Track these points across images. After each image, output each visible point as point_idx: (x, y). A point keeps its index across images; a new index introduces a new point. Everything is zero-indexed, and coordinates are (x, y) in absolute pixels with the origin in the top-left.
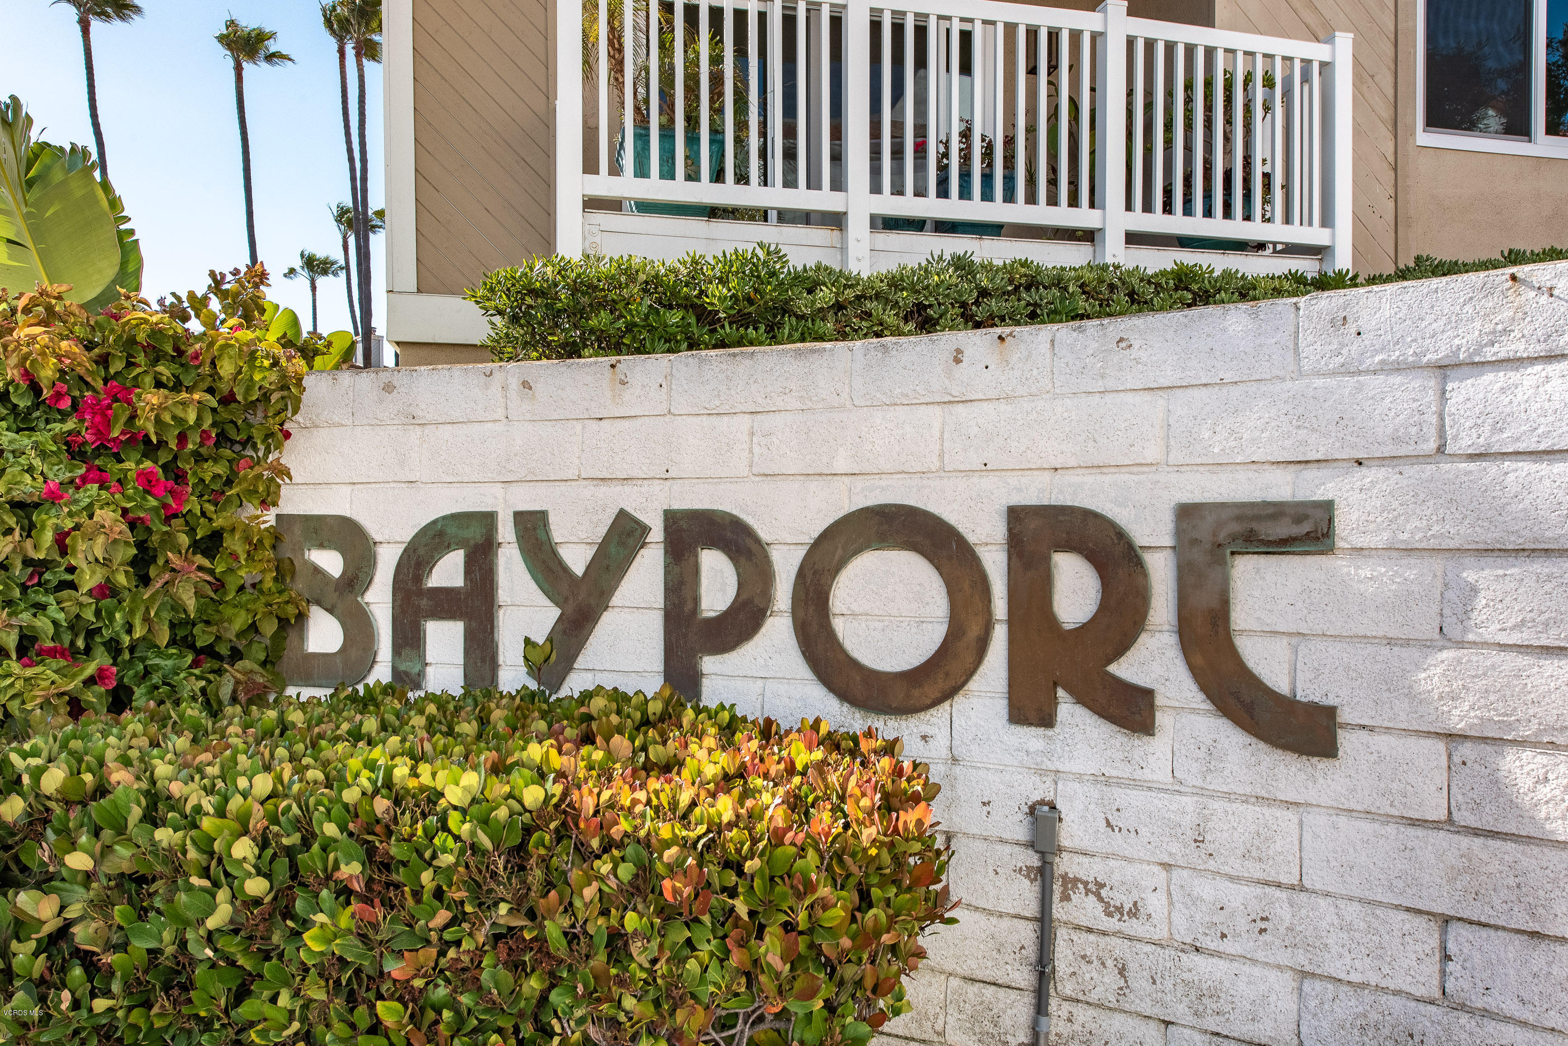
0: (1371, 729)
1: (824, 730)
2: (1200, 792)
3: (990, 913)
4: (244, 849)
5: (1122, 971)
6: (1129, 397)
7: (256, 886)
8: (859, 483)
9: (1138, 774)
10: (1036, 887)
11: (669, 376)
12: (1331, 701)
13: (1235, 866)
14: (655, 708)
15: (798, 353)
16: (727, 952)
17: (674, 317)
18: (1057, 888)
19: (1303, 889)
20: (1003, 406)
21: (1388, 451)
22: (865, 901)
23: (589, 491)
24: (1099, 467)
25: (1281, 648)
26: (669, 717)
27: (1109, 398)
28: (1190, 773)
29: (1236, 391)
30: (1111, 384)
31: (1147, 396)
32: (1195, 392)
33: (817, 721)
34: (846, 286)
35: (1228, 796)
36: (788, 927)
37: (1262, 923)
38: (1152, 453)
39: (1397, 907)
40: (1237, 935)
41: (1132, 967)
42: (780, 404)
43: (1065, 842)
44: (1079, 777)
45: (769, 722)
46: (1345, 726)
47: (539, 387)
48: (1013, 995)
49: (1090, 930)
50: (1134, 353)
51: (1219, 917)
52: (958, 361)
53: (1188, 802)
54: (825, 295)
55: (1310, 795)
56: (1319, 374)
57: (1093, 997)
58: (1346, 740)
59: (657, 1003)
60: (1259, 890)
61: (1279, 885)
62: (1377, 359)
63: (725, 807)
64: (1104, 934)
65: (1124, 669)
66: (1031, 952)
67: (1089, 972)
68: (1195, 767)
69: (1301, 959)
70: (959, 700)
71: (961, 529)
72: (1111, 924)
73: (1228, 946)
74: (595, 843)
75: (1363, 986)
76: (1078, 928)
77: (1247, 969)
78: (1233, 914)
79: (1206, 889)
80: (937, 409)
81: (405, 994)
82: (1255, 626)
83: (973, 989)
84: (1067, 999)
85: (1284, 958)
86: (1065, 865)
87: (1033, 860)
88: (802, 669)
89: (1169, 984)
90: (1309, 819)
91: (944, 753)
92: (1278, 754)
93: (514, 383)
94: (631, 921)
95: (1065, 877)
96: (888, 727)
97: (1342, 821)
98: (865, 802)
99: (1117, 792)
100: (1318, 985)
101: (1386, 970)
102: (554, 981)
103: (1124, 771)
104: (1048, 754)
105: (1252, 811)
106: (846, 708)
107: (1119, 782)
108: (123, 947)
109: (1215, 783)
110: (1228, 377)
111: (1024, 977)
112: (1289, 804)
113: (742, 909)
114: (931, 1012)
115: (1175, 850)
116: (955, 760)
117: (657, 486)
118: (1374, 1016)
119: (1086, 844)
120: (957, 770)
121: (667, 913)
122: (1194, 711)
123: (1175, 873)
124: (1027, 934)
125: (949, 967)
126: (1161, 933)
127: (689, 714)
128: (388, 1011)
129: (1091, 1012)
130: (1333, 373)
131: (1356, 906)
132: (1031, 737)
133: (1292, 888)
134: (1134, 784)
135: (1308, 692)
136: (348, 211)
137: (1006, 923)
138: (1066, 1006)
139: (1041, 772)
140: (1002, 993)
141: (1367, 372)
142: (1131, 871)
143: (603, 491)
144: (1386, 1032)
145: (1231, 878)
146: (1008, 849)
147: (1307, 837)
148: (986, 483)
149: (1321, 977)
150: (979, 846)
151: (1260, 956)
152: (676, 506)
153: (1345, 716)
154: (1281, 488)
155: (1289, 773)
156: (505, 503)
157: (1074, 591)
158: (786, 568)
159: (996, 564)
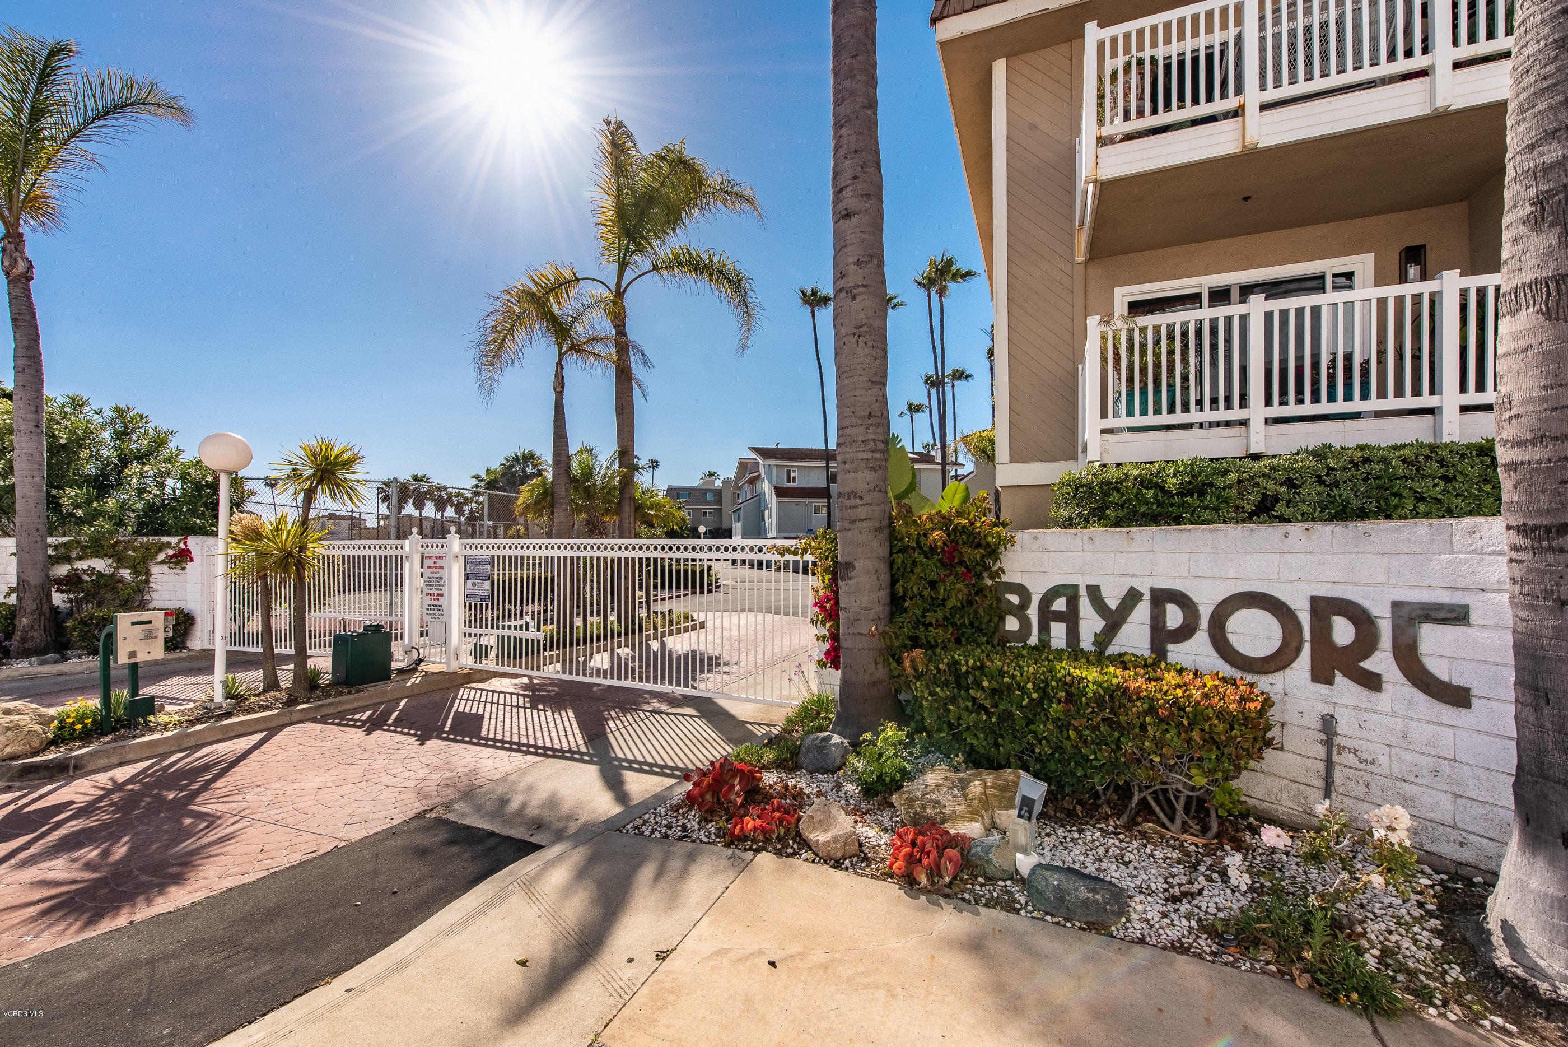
0: (1488, 699)
1: (1221, 675)
2: (1406, 717)
3: (1303, 756)
4: (1030, 686)
5: (1367, 786)
6: (1370, 556)
7: (1035, 696)
8: (1239, 582)
9: (1375, 707)
10: (1325, 748)
11: (1152, 538)
12: (1468, 686)
13: (1422, 748)
14: (1150, 661)
15: (1211, 530)
16: (1180, 734)
17: (1150, 494)
18: (1335, 750)
19: (1456, 761)
20: (1308, 556)
21: (1496, 586)
22: (1232, 728)
23: (1118, 579)
24: (1356, 584)
25: (1445, 662)
26: (1155, 665)
27: (1360, 556)
28: (1400, 709)
29: (1421, 557)
30: (1360, 550)
31: (1379, 556)
32: (1402, 556)
33: (1218, 672)
34: (1244, 472)
35: (1419, 720)
36: (1202, 730)
37: (1436, 773)
38: (1381, 579)
39: (1503, 772)
40: (1423, 777)
41: (1371, 784)
42: (1202, 550)
43: (1339, 731)
44: (1346, 706)
45: (1197, 671)
46: (1473, 696)
47: (1097, 540)
48: (1314, 790)
49: (1352, 768)
50: (1371, 538)
51: (1414, 769)
52: (1286, 537)
53: (1399, 721)
54: (1232, 477)
55: (1459, 723)
56: (1461, 552)
57: (1353, 794)
58: (1474, 702)
59: (1156, 744)
60: (1434, 759)
61: (1445, 759)
62: (1490, 549)
63: (1179, 692)
64: (1359, 770)
65: (1367, 665)
66: (1323, 773)
67: (1351, 785)
68: (1402, 707)
69: (1455, 789)
70: (1287, 671)
71: (1288, 603)
72: (1363, 766)
73: (1419, 780)
74: (1135, 697)
75: (1486, 803)
76: (1346, 766)
77: (1429, 790)
78: (1421, 768)
79: (1408, 757)
80: (1277, 556)
81: (1076, 729)
82: (1431, 652)
83: (1294, 786)
84: (1340, 794)
85: (1446, 788)
86: (1338, 740)
87: (1324, 737)
88: (1214, 653)
89: (1390, 793)
90: (1458, 733)
91: (1281, 691)
92: (1443, 705)
93: (1086, 538)
94: (1148, 719)
95: (1339, 745)
96: (1250, 678)
97: (1475, 735)
98: (1232, 697)
99: (1364, 714)
100: (1464, 801)
101: (1496, 797)
102: (1122, 735)
103: (1368, 706)
104: (1332, 696)
105: (1430, 728)
106: (1234, 669)
107: (1366, 710)
108: (996, 707)
109: (1411, 714)
110: (1418, 551)
111: (1320, 783)
112: (1449, 726)
113: (1185, 722)
114: (1275, 791)
115: (1393, 739)
116: (1286, 694)
117: (1146, 579)
118: (1490, 815)
119: (1349, 733)
120: (1287, 698)
121: (1161, 720)
122: (1402, 684)
123: (1393, 749)
124: (1321, 766)
125: (1283, 774)
126: (1386, 772)
127: (1163, 665)
128: (1072, 734)
129: (1352, 800)
130: (1469, 553)
131: (1482, 770)
132: (1323, 689)
133: (1451, 760)
134: (1373, 711)
135: (1457, 681)
136: (931, 377)
137: (1310, 761)
138: (1340, 797)
139: (1328, 703)
140: (1308, 788)
141: (1486, 554)
142: (1371, 746)
143: (1123, 579)
144: (1497, 822)
145: (1421, 753)
146: (1311, 732)
147: (1458, 740)
148: (1301, 586)
149: (1465, 797)
150: (1298, 729)
151: (1434, 785)
152: (1155, 586)
153: (1475, 692)
154: (1445, 597)
155: (1448, 713)
156: (1083, 582)
157: (1343, 632)
158: (1205, 613)
159: (1305, 618)
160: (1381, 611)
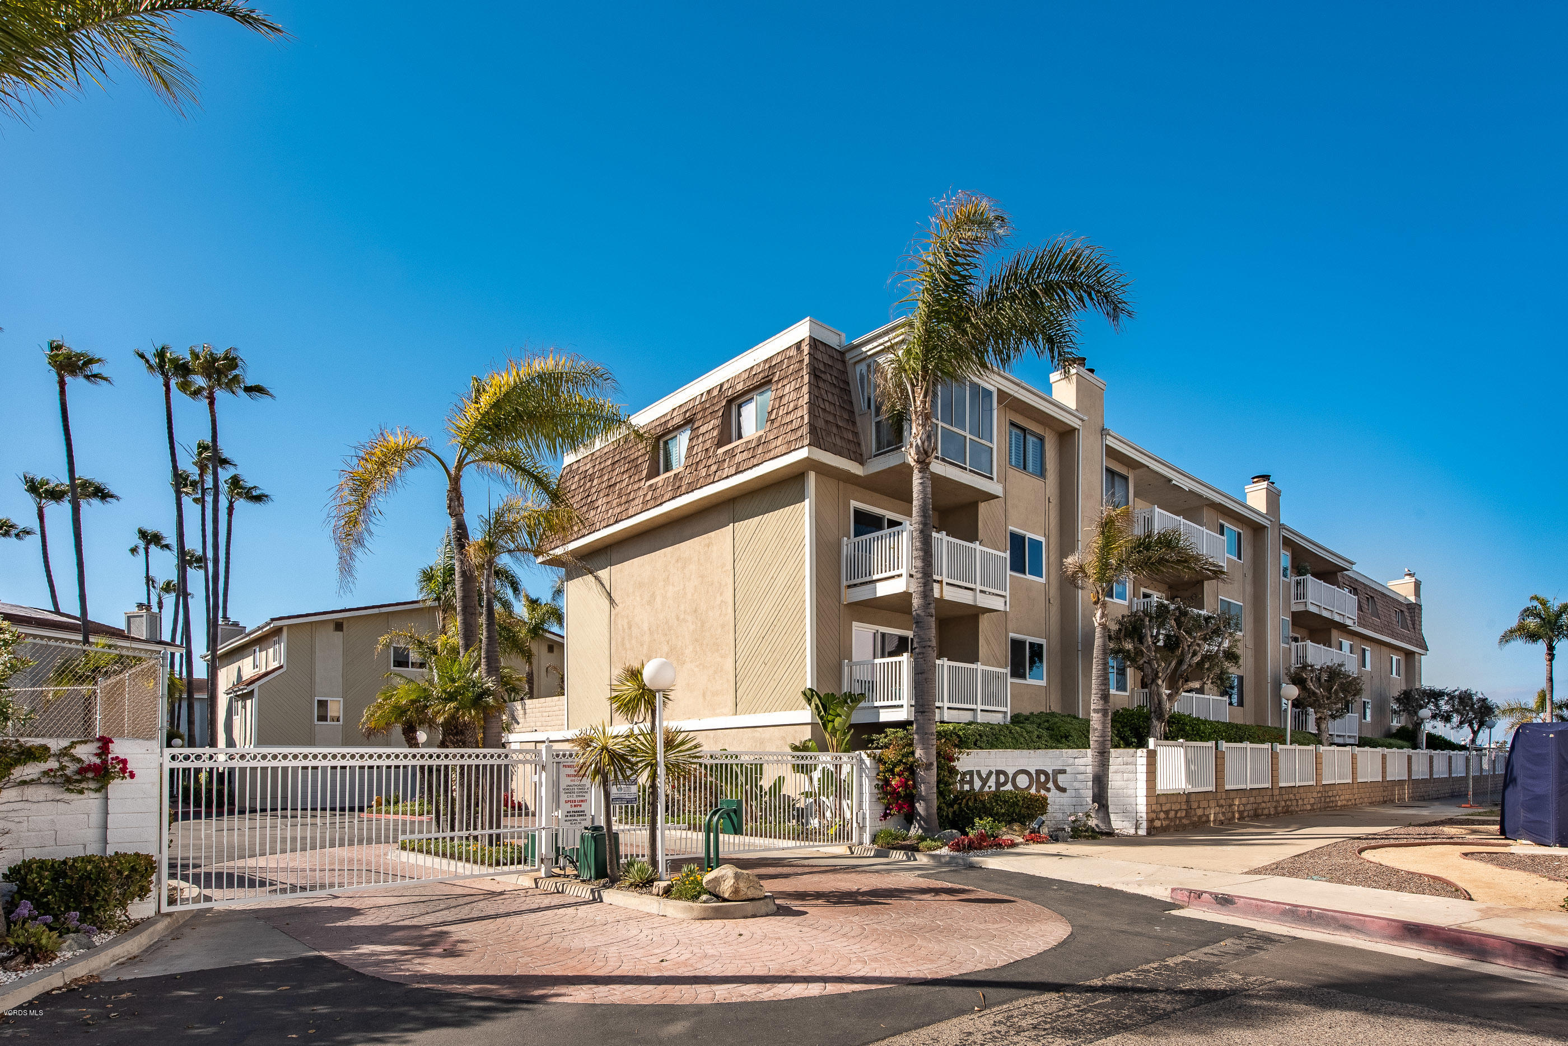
8: (1018, 767)
20: (1035, 759)
23: (985, 768)
24: (1044, 766)
27: (1044, 759)
30: (1045, 757)
42: (1010, 757)
52: (1030, 753)
71: (1031, 772)
80: (1029, 759)
88: (1014, 787)
117: (994, 767)
143: (987, 768)
148: (1034, 767)
152: (997, 770)
154: (1061, 768)
155: (1062, 794)
156: (975, 769)
157: (1043, 778)
158: (1011, 776)
159: (1034, 775)
160: (1050, 772)
